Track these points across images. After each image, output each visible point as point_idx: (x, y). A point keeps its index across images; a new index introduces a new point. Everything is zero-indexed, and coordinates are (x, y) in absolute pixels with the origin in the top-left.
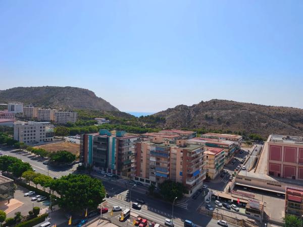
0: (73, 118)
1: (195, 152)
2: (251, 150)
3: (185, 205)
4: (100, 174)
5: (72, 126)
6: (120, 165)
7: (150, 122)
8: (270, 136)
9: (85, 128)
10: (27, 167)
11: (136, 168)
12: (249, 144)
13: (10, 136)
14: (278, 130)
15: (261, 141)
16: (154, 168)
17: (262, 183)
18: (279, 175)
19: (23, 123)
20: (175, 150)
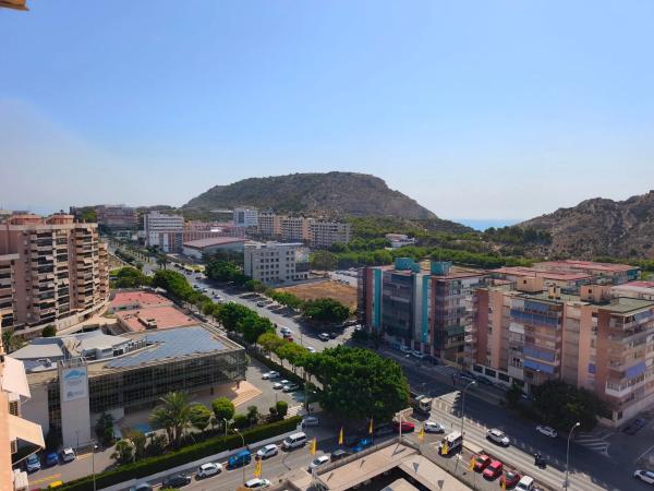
0: (343, 236)
1: (633, 318)
3: (602, 446)
4: (397, 349)
5: (343, 250)
6: (440, 335)
7: (509, 243)
9: (366, 255)
10: (265, 326)
11: (475, 345)
13: (239, 269)
16: (520, 349)
19: (259, 245)
20: (573, 308)
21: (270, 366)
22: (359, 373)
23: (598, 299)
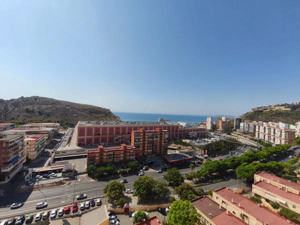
2: (66, 132)
8: (79, 122)
12: (65, 128)
18: (84, 145)
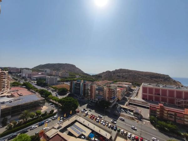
0: (67, 75)
1: (113, 89)
2: (135, 89)
3: (109, 111)
4: (77, 97)
5: (67, 78)
6: (84, 93)
7: (96, 77)
8: (143, 83)
9: (72, 79)
10: (50, 94)
11: (90, 95)
12: (134, 86)
13: (45, 82)
14: (146, 81)
15: (139, 85)
16: (97, 95)
17: (140, 102)
18: (147, 99)
19: (49, 77)
20: (105, 88)
21: (50, 102)
22: (69, 102)
23: (108, 86)
